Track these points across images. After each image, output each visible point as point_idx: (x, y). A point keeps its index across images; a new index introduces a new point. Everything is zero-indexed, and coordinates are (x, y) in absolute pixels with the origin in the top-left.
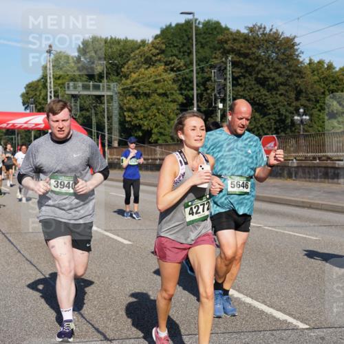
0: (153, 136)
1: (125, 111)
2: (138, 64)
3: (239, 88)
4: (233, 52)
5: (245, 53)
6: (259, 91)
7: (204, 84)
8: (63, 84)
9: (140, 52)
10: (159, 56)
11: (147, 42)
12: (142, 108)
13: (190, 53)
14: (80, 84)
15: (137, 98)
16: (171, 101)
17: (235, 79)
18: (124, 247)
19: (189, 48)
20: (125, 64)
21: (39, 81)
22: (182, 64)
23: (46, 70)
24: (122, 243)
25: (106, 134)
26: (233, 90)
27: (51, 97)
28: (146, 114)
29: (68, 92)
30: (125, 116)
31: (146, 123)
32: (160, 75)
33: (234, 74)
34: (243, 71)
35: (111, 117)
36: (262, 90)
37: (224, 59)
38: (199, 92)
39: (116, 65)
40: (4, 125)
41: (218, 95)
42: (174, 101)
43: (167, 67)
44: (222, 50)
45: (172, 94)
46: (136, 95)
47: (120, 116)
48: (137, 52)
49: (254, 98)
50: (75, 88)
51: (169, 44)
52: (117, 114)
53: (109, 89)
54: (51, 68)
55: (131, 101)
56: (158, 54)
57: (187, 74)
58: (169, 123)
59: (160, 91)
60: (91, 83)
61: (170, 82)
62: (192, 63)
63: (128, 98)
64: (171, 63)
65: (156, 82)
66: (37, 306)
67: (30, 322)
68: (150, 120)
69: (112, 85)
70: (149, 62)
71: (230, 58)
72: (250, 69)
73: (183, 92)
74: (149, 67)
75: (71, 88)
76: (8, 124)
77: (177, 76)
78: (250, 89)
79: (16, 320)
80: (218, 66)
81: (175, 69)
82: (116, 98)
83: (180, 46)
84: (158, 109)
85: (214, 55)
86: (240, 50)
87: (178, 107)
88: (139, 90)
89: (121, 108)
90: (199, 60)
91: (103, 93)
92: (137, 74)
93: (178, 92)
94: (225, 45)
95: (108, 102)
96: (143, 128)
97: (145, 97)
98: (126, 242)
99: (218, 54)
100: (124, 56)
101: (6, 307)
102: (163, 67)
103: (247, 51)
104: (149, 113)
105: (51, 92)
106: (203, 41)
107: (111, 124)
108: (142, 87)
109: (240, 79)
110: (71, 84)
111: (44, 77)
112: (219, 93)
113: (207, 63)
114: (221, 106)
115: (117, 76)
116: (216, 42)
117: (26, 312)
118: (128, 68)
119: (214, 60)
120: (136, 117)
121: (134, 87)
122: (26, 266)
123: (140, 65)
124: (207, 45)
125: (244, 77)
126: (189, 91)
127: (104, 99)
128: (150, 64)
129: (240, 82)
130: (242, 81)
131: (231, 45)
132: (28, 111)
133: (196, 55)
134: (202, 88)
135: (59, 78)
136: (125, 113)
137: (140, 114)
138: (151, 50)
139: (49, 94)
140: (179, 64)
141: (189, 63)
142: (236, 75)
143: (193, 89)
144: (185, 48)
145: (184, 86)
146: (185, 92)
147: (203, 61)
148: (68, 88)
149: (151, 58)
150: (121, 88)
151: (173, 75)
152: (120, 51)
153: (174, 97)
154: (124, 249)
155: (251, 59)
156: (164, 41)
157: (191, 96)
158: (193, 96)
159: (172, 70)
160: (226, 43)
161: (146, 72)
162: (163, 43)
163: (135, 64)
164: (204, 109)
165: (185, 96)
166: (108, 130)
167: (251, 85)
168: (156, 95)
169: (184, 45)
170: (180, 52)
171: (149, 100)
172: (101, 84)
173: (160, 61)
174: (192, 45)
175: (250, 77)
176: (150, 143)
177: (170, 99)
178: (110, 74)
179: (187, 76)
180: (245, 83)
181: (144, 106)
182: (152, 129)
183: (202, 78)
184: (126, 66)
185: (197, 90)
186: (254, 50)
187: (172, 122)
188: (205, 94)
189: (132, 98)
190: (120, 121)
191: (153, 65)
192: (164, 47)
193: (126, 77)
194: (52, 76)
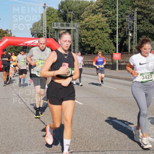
0: (96, 50)
1: (82, 37)
2: (89, 13)
3: (141, 25)
4: (138, 7)
5: (144, 7)
6: (151, 27)
7: (122, 23)
8: (51, 23)
9: (90, 7)
10: (100, 9)
11: (93, 2)
12: (91, 36)
13: (115, 8)
14: (60, 24)
15: (88, 31)
16: (105, 32)
17: (138, 21)
18: (79, 106)
19: (115, 5)
20: (82, 13)
21: (39, 22)
22: (111, 13)
23: (43, 17)
24: (79, 104)
25: (72, 49)
26: (137, 26)
27: (45, 30)
28: (92, 39)
29: (53, 28)
30: (82, 40)
31: (92, 44)
32: (100, 19)
33: (138, 18)
34: (143, 16)
35: (75, 40)
36: (152, 26)
37: (133, 10)
38: (120, 27)
39: (77, 14)
40: (22, 44)
41: (129, 29)
42: (106, 32)
43: (103, 15)
44: (132, 5)
45: (106, 28)
46: (88, 29)
47: (79, 40)
48: (88, 7)
49: (148, 30)
50: (57, 25)
51: (105, 3)
52: (78, 39)
53: (74, 26)
54: (45, 15)
55: (85, 32)
56: (99, 8)
57: (114, 18)
58: (104, 43)
59: (100, 27)
60: (65, 23)
61: (105, 23)
62: (116, 13)
63: (83, 30)
64: (106, 12)
65: (98, 22)
66: (36, 134)
67: (32, 142)
68: (94, 42)
69: (75, 24)
70: (94, 12)
71: (136, 10)
72: (147, 15)
73: (111, 27)
74: (94, 15)
75: (55, 26)
76: (24, 44)
77: (109, 20)
78: (146, 26)
79: (25, 141)
80: (130, 14)
81: (107, 16)
82: (77, 30)
83: (110, 4)
84: (98, 37)
85: (128, 8)
86: (141, 6)
87: (109, 35)
88: (89, 27)
89: (80, 36)
90: (120, 11)
91: (70, 28)
92: (88, 18)
93: (109, 27)
94: (134, 3)
95: (73, 33)
96: (90, 46)
97: (92, 31)
98: (80, 103)
99: (130, 7)
100: (82, 9)
101: (21, 134)
102: (101, 15)
103: (145, 6)
104: (94, 38)
105: (45, 28)
106: (123, 1)
107: (75, 44)
108: (90, 25)
109: (141, 21)
110: (55, 23)
111: (42, 20)
112: (130, 28)
113: (124, 12)
114: (130, 35)
115: (78, 19)
116: (129, 1)
117: (30, 137)
118: (84, 16)
119: (128, 11)
120: (88, 40)
121: (86, 25)
122: (31, 114)
123: (90, 13)
124: (124, 3)
125: (143, 19)
126: (114, 27)
127: (71, 31)
128: (95, 13)
129: (141, 22)
130: (142, 22)
131: (137, 3)
132: (34, 37)
133: (118, 8)
134: (121, 25)
135: (49, 21)
136: (82, 39)
137: (89, 39)
138: (95, 6)
139: (44, 28)
140: (110, 13)
141: (114, 12)
142: (139, 19)
143: (116, 26)
144: (113, 5)
145: (112, 25)
146: (112, 28)
147: (122, 12)
148: (54, 25)
149: (95, 10)
150: (80, 25)
151: (106, 19)
152: (80, 6)
153: (107, 30)
154: (80, 107)
155: (147, 10)
156: (102, 1)
157: (115, 30)
158: (116, 29)
159: (106, 16)
160: (134, 2)
161: (93, 17)
162: (101, 2)
163: (87, 14)
164: (122, 36)
165: (113, 29)
166: (73, 47)
167: (147, 23)
168: (97, 29)
169: (112, 3)
170: (110, 7)
171: (94, 32)
172: (70, 24)
173: (100, 11)
174: (117, 3)
175: (146, 20)
176: (94, 53)
177: (104, 31)
178: (74, 18)
179: (114, 19)
180: (144, 22)
181: (92, 35)
182: (95, 47)
183: (121, 20)
184: (83, 14)
185: (118, 26)
186: (149, 5)
187: (105, 43)
188: (123, 28)
189: (86, 31)
190: (79, 42)
191: (96, 14)
192: (102, 4)
193: (83, 20)
194: (45, 20)
